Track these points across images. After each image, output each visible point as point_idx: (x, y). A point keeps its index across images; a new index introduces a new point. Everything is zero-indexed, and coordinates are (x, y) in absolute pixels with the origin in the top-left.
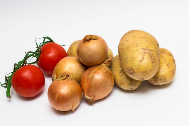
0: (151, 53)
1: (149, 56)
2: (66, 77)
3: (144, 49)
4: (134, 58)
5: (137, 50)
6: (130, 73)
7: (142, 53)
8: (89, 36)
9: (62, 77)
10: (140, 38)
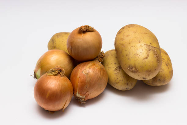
0: (155, 50)
1: (153, 54)
2: (59, 72)
3: (149, 46)
4: (138, 54)
5: (141, 46)
6: (132, 72)
7: (146, 50)
8: (86, 26)
9: (53, 71)
10: (142, 33)
